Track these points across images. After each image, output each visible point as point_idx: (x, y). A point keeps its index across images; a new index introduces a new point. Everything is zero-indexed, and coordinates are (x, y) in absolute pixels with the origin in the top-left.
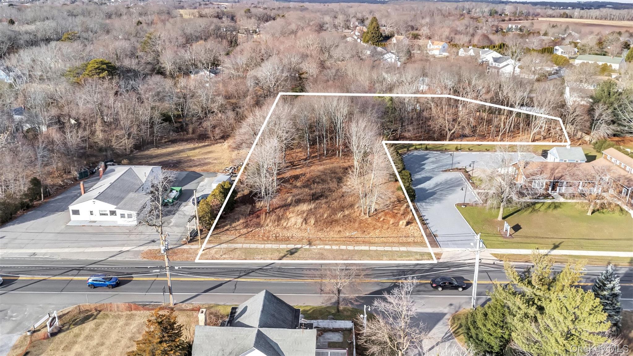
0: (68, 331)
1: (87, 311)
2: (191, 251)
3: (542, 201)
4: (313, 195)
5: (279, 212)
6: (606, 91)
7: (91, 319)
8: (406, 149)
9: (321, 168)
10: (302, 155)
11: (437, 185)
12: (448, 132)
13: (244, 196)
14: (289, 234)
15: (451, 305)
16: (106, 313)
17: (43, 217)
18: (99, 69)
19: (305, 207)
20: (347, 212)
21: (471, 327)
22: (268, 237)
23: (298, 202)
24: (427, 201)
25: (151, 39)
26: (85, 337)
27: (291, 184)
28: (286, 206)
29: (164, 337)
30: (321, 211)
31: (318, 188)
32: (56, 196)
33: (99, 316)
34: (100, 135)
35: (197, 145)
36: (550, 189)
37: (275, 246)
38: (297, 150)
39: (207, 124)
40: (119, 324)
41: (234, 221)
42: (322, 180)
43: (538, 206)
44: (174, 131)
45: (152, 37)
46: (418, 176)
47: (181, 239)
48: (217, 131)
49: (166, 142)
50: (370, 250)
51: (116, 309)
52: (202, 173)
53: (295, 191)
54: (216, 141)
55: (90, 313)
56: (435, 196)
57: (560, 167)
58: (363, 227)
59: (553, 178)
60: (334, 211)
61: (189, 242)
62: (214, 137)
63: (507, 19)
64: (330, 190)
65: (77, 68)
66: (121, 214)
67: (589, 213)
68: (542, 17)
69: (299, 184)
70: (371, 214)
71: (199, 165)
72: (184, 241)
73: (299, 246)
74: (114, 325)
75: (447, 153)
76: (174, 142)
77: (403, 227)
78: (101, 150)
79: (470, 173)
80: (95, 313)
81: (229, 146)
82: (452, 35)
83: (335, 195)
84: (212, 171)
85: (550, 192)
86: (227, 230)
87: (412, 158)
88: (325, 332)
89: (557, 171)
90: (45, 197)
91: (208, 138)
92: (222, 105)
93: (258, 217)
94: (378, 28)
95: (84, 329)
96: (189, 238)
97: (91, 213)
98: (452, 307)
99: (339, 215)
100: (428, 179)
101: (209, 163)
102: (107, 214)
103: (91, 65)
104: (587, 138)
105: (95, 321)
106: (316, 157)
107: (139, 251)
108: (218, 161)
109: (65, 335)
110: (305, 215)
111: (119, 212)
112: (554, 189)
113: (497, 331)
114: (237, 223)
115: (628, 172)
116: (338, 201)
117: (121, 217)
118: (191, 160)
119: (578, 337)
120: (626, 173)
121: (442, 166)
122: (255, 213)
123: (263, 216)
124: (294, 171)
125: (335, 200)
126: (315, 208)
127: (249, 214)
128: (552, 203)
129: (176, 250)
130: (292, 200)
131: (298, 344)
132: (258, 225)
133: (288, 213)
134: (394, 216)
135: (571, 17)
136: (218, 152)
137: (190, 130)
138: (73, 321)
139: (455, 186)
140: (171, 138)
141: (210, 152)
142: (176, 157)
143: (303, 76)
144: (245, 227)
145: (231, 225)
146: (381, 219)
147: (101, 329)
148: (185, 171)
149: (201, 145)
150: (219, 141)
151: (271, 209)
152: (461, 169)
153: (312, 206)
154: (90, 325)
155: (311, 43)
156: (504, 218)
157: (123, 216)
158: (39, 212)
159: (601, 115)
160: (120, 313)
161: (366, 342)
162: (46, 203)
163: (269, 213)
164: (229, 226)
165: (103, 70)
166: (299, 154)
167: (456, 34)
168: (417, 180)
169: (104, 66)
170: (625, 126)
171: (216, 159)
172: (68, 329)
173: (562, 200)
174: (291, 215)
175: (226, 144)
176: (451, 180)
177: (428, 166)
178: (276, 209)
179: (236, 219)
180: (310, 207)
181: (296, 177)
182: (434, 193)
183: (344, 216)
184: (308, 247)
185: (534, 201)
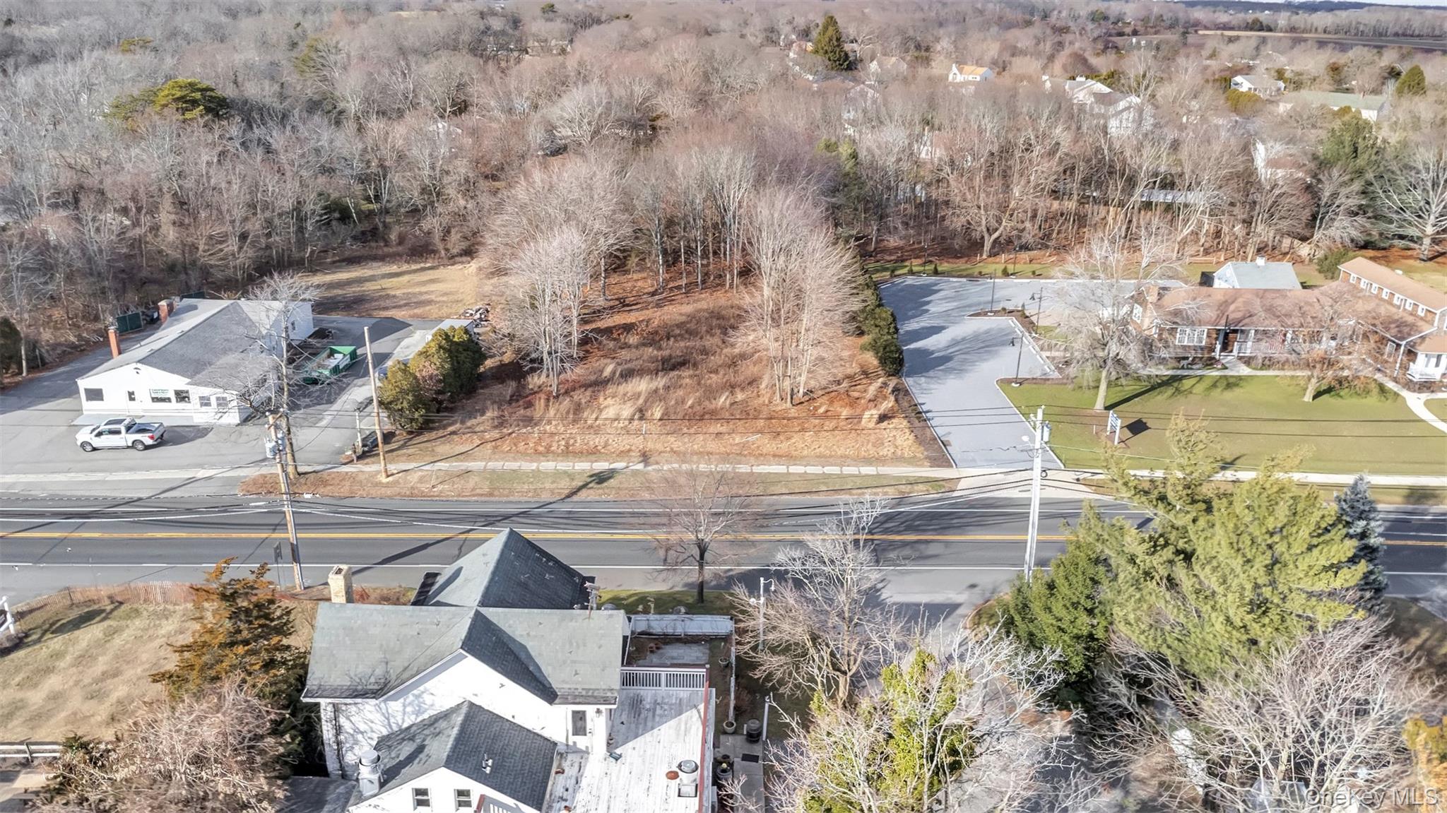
0: (37, 647)
1: (92, 601)
2: (361, 477)
3: (1199, 373)
4: (665, 361)
5: (581, 396)
6: (1347, 144)
7: (98, 619)
8: (888, 274)
9: (688, 309)
10: (648, 285)
11: (955, 343)
12: (986, 236)
13: (502, 366)
14: (598, 440)
15: (973, 586)
16: (135, 606)
17: (20, 408)
18: (186, 102)
19: (642, 385)
20: (740, 396)
21: (1017, 618)
22: (548, 448)
23: (627, 375)
24: (931, 373)
25: (317, 50)
26: (76, 659)
27: (615, 339)
28: (598, 384)
29: (239, 631)
30: (680, 393)
31: (675, 348)
32: (58, 366)
33: (115, 613)
34: (170, 234)
35: (405, 267)
36: (1218, 347)
37: (563, 466)
38: (635, 276)
39: (431, 223)
40: (163, 632)
41: (471, 415)
42: (688, 331)
43: (1187, 384)
44: (355, 238)
45: (320, 47)
46: (913, 325)
47: (340, 452)
48: (455, 236)
49: (334, 262)
50: (788, 474)
51: (159, 598)
52: (409, 321)
53: (624, 354)
54: (452, 259)
55: (96, 607)
56: (949, 364)
57: (1240, 300)
58: (776, 425)
59: (1223, 322)
60: (711, 393)
61: (359, 458)
62: (447, 250)
63: (1128, 30)
64: (705, 352)
65: (135, 100)
66: (202, 398)
67: (1308, 397)
68: (1206, 28)
69: (633, 339)
70: (796, 401)
71: (406, 305)
72: (349, 456)
73: (619, 465)
74: (151, 632)
75: (982, 281)
76: (353, 261)
77: (872, 425)
78: (172, 268)
79: (1034, 319)
80: (109, 608)
81: (480, 269)
82: (1006, 57)
83: (715, 360)
84: (435, 316)
85: (1217, 354)
86: (454, 433)
87: (902, 290)
88: (666, 643)
89: (1232, 307)
90: (30, 369)
91: (434, 252)
92: (467, 180)
93: (529, 405)
94: (838, 40)
95: (75, 642)
96: (360, 450)
97: (131, 396)
98: (976, 590)
99: (722, 399)
100: (937, 330)
101: (430, 302)
102: (169, 400)
103: (166, 92)
104: (1304, 250)
105: (106, 623)
106: (679, 288)
107: (238, 478)
108: (451, 298)
109: (26, 656)
110: (641, 401)
111: (196, 392)
112: (1226, 347)
113: (1079, 622)
114: (480, 419)
115: (1399, 307)
116: (722, 372)
117: (202, 405)
118: (388, 296)
119: (1278, 606)
120: (1394, 310)
121: (969, 306)
122: (522, 397)
123: (540, 404)
124: (625, 315)
125: (716, 372)
126: (667, 388)
127: (510, 402)
128: (1221, 377)
129: (325, 475)
130: (614, 373)
131: (578, 646)
132: (529, 421)
133: (601, 399)
134: (854, 402)
135: (1270, 30)
136: (453, 280)
137: (393, 237)
138: (52, 625)
139: (996, 345)
140: (347, 254)
141: (433, 281)
142: (352, 291)
143: (659, 123)
144: (496, 427)
145: (463, 422)
146: (821, 410)
147: (118, 641)
148: (370, 316)
149: (414, 267)
150: (458, 259)
151: (562, 391)
152: (1011, 312)
153: (661, 382)
154: (93, 632)
155: (682, 58)
156: (1108, 408)
157: (205, 402)
158: (12, 400)
159: (1335, 195)
160: (170, 607)
161: (754, 649)
162: (31, 380)
163: (557, 397)
164: (458, 425)
165: (194, 103)
166: (640, 284)
167: (1013, 55)
168: (907, 332)
169: (198, 95)
170: (1391, 222)
171: (446, 294)
172: (39, 640)
173: (1244, 370)
174: (609, 401)
175: (473, 266)
176: (987, 332)
177: (937, 307)
178: (574, 389)
179: (477, 411)
180: (653, 385)
181: (628, 328)
182: (946, 359)
183: (732, 404)
184: (640, 466)
185: (1179, 372)
